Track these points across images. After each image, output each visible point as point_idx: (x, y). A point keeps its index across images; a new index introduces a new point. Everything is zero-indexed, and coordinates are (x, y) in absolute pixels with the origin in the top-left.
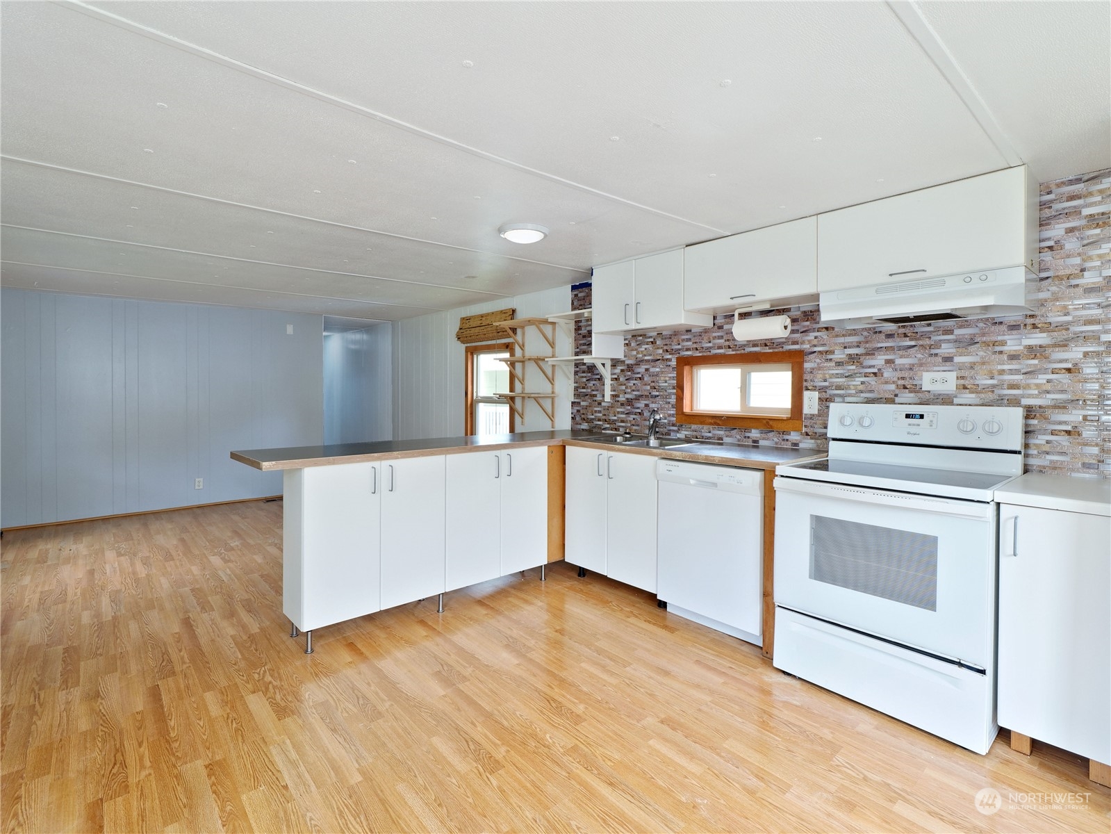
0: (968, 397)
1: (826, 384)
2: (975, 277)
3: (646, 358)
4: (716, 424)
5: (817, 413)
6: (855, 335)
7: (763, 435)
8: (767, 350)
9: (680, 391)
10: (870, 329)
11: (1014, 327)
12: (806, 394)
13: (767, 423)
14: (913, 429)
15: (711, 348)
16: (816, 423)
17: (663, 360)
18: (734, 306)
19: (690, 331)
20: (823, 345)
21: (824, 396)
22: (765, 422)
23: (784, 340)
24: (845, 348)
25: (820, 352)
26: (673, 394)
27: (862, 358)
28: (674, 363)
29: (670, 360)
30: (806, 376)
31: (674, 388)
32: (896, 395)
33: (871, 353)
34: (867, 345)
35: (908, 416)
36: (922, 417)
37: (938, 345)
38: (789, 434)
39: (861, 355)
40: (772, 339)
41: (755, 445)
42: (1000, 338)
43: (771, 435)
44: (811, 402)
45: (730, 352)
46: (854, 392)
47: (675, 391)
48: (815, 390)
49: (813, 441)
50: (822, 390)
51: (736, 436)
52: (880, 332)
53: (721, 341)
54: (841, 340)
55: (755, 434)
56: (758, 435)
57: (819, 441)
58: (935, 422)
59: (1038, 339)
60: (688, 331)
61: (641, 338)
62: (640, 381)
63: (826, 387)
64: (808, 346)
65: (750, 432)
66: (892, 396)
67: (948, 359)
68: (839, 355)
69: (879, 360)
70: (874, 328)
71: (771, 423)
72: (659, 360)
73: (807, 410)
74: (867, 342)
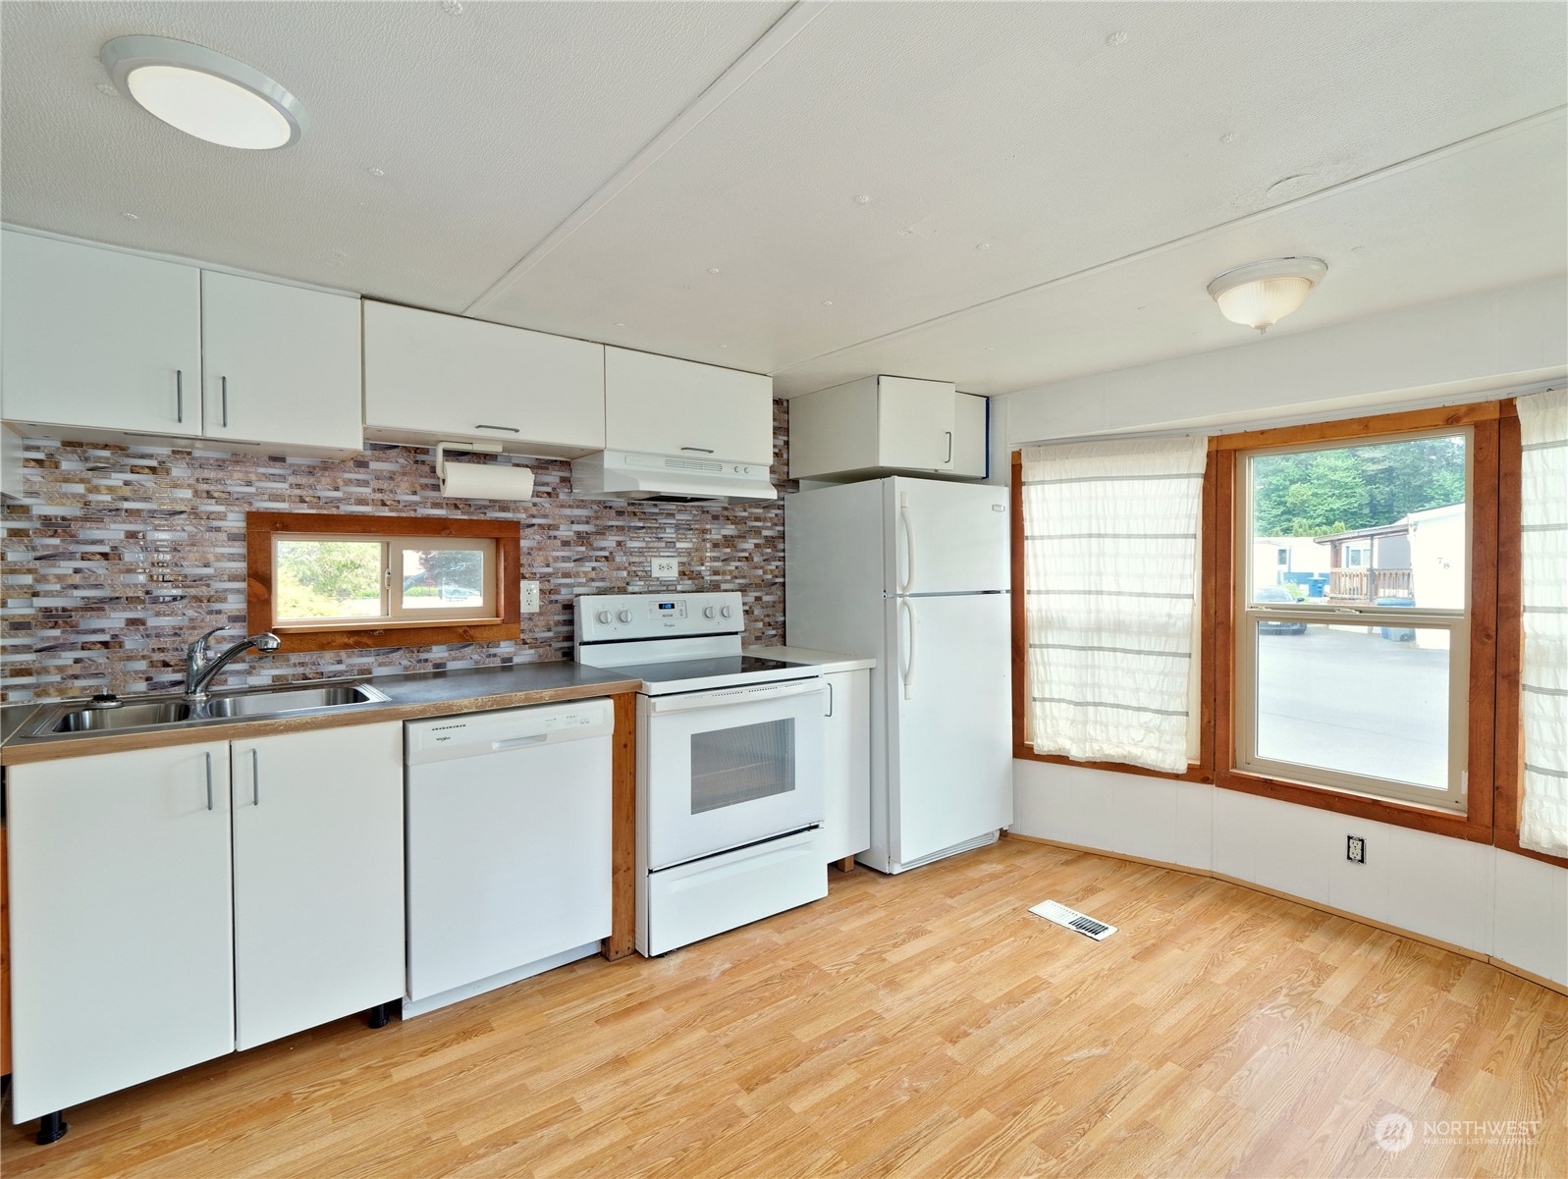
0: (688, 584)
1: (549, 570)
2: (741, 469)
3: (127, 505)
4: (358, 645)
5: (538, 610)
6: (584, 507)
7: (453, 653)
8: (458, 515)
9: (259, 587)
10: (600, 502)
11: (715, 518)
12: (524, 584)
13: (459, 634)
14: (668, 621)
15: (339, 500)
16: (536, 626)
17: (195, 513)
18: (433, 434)
19: (282, 460)
20: (545, 516)
21: (547, 586)
22: (461, 631)
23: (487, 503)
24: (572, 523)
25: (540, 525)
26: (238, 591)
27: (593, 537)
28: (235, 522)
29: (222, 517)
30: (524, 560)
31: (233, 578)
32: (628, 584)
33: (601, 532)
34: (598, 522)
35: (661, 606)
36: (673, 606)
37: (662, 528)
38: (498, 646)
39: (592, 533)
40: (466, 500)
41: (440, 672)
42: (708, 527)
43: (468, 650)
44: (530, 595)
45: (386, 513)
46: (584, 580)
47: (243, 585)
48: (534, 579)
49: (532, 651)
50: (544, 578)
51: (400, 661)
52: (611, 507)
53: (365, 491)
54: (568, 512)
55: (438, 653)
56: (446, 654)
57: (541, 650)
58: (684, 610)
59: (730, 530)
60: (277, 459)
61: (106, 453)
62: (104, 563)
63: (550, 575)
64: (524, 516)
65: (429, 651)
66: (624, 585)
67: (671, 544)
68: (566, 532)
69: (610, 542)
70: (604, 502)
71: (472, 632)
72: (182, 512)
73: (524, 609)
74: (597, 518)
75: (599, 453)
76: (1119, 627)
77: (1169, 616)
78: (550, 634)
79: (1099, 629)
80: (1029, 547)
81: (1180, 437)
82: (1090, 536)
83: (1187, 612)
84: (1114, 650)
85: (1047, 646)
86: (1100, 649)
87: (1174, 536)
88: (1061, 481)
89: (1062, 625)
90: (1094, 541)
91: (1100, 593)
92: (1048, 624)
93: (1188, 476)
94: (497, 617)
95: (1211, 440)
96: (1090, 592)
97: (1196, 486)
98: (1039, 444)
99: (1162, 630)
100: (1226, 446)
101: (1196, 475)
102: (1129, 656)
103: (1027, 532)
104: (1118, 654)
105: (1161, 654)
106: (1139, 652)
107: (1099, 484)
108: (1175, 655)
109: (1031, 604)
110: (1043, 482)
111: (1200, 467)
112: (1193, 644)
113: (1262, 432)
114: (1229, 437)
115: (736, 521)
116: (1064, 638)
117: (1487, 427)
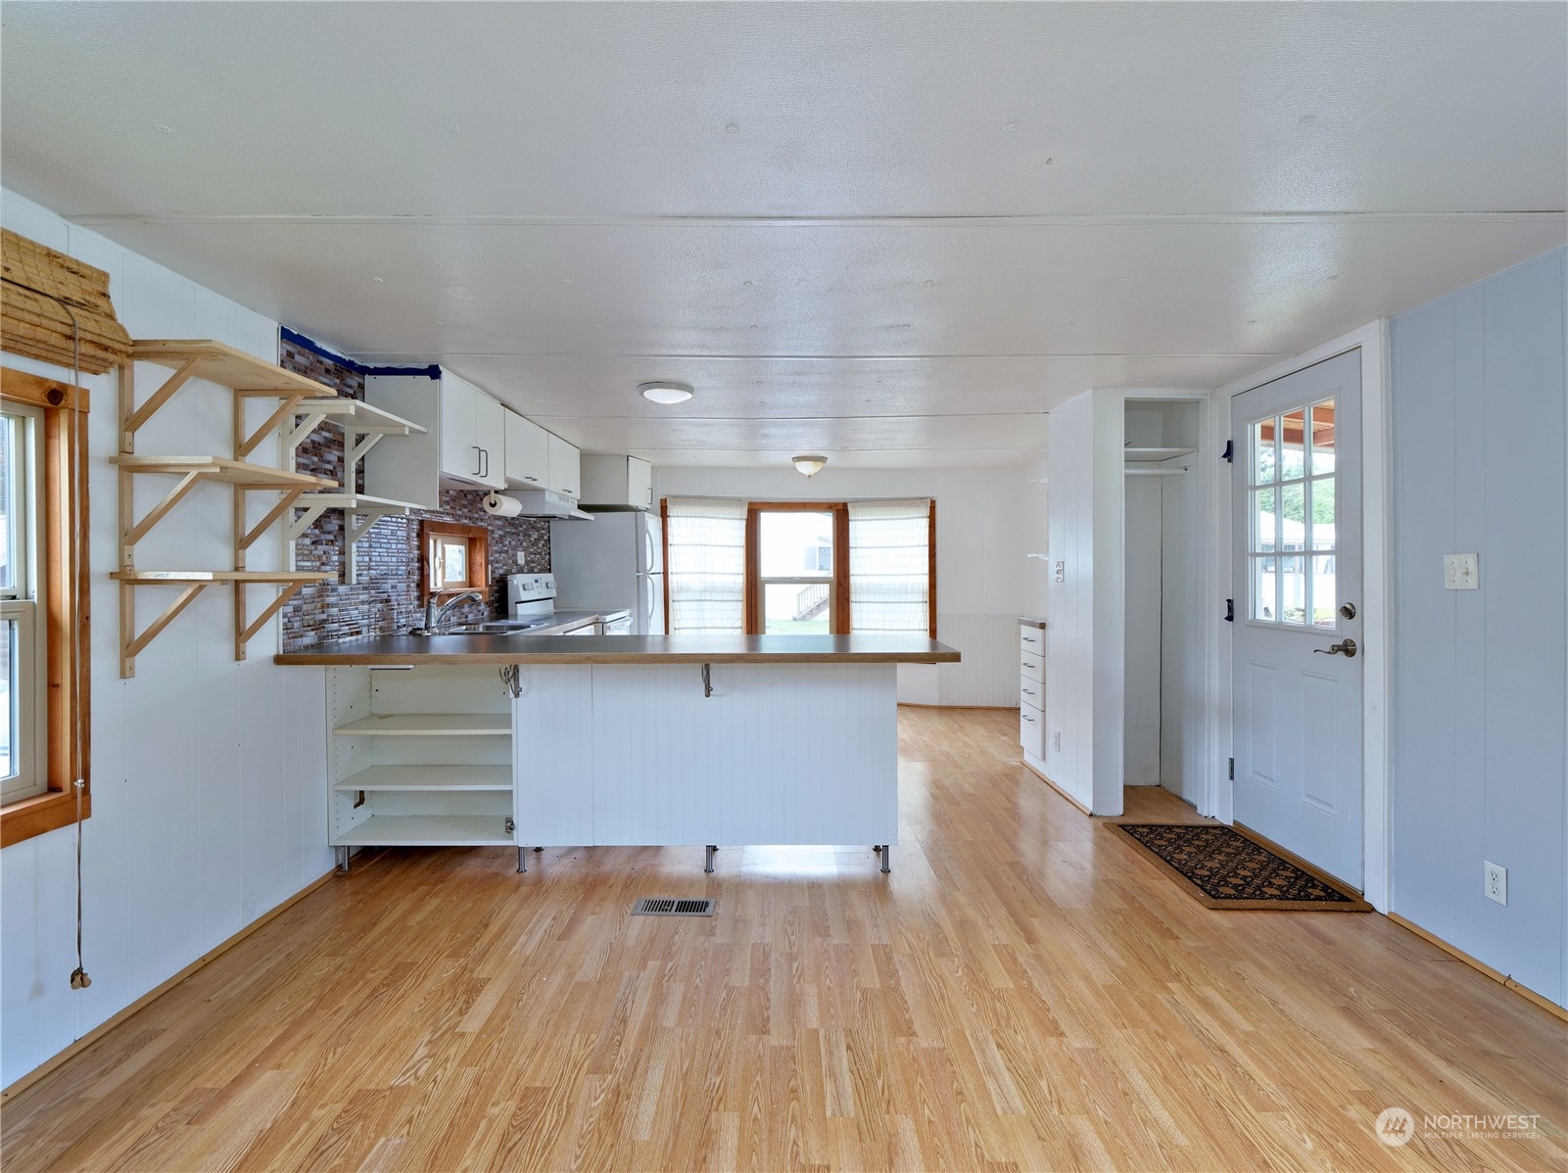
0: (526, 568)
1: (493, 559)
5: (491, 584)
6: (501, 520)
8: (471, 524)
9: (426, 565)
11: (533, 527)
12: (489, 567)
15: (442, 513)
16: (490, 593)
20: (491, 525)
24: (498, 529)
25: (490, 530)
26: (418, 568)
27: (503, 538)
30: (488, 552)
31: (417, 560)
32: (512, 568)
33: (505, 535)
34: (504, 529)
36: (534, 581)
37: (519, 533)
39: (503, 536)
42: (531, 533)
44: (490, 574)
46: (501, 565)
47: (419, 565)
49: (489, 608)
54: (497, 522)
58: (541, 584)
59: (536, 535)
63: (493, 561)
67: (522, 543)
68: (496, 535)
69: (507, 541)
73: (489, 582)
74: (504, 527)
75: (544, 490)
76: (713, 590)
77: (736, 583)
78: (493, 598)
79: (705, 591)
80: (670, 549)
81: (737, 501)
82: (701, 545)
83: (739, 581)
84: (711, 601)
85: (681, 601)
86: (705, 600)
87: (736, 546)
88: (687, 517)
89: (688, 590)
90: (703, 547)
91: (705, 573)
92: (680, 590)
93: (741, 519)
94: (471, 586)
95: (749, 503)
96: (702, 573)
97: (744, 523)
98: (675, 497)
99: (731, 591)
100: (754, 507)
101: (744, 520)
102: (718, 603)
103: (669, 542)
104: (713, 602)
105: (732, 601)
106: (722, 601)
107: (704, 519)
108: (738, 601)
109: (672, 579)
110: (678, 517)
111: (745, 515)
112: (741, 596)
113: (770, 503)
114: (756, 503)
115: (538, 530)
116: (690, 596)
117: (837, 511)
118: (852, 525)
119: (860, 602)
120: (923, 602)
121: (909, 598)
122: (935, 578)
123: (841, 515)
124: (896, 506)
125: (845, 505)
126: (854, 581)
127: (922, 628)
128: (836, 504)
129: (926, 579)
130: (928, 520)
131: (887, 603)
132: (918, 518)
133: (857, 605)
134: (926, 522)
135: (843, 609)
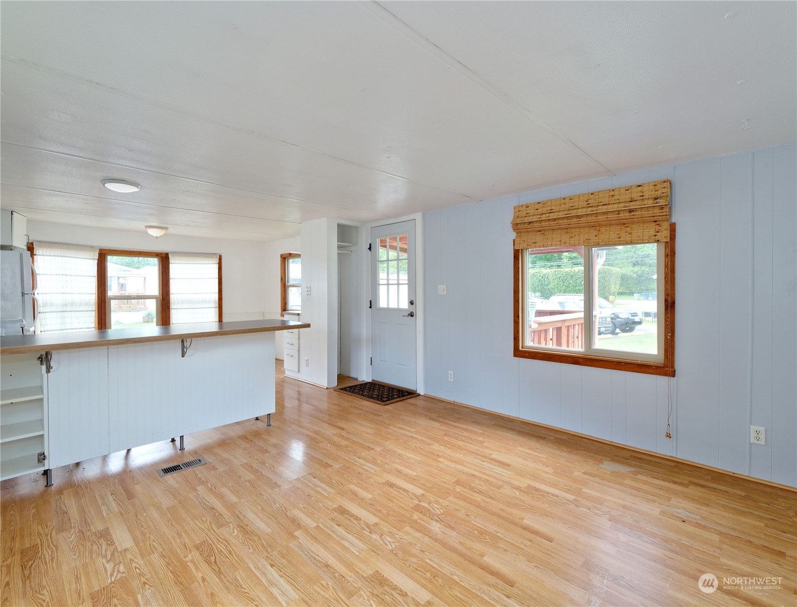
76: (72, 304)
77: (90, 300)
79: (66, 305)
80: (38, 277)
81: (92, 248)
82: (63, 275)
83: (93, 298)
84: (71, 311)
85: (45, 312)
86: (66, 311)
87: (90, 276)
88: (50, 256)
89: (52, 305)
90: (64, 276)
91: (66, 293)
92: (45, 305)
93: (94, 259)
95: (100, 250)
96: (64, 293)
97: (96, 262)
98: (40, 242)
99: (87, 304)
100: (103, 252)
101: (96, 259)
102: (77, 313)
103: (37, 273)
104: (72, 312)
105: (87, 311)
106: (80, 311)
107: (65, 258)
108: (91, 311)
109: (38, 297)
110: (42, 255)
111: (97, 257)
112: (94, 307)
113: (114, 250)
114: (105, 250)
116: (53, 309)
117: (162, 257)
118: (171, 266)
119: (177, 309)
120: (215, 307)
121: (207, 305)
122: (221, 295)
123: (164, 260)
124: (197, 257)
125: (167, 254)
126: (173, 297)
127: (215, 320)
128: (161, 254)
129: (217, 296)
130: (218, 265)
131: (194, 308)
132: (212, 264)
133: (176, 310)
134: (216, 266)
135: (166, 313)
